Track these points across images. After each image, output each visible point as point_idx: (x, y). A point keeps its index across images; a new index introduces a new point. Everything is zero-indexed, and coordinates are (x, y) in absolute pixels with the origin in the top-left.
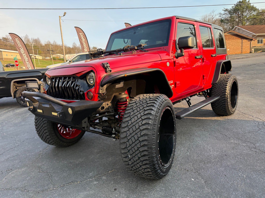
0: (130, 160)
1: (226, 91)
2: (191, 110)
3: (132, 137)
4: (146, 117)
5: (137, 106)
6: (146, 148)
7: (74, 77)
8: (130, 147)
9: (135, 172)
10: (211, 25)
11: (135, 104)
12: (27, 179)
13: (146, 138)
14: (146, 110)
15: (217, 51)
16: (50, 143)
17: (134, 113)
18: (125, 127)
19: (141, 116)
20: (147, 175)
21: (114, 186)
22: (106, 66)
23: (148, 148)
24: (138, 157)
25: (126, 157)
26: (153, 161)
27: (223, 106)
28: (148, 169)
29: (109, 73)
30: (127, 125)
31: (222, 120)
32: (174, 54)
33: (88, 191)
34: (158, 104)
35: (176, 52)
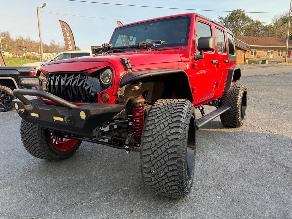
0: (154, 176)
1: (238, 101)
2: (207, 120)
3: (158, 148)
4: (174, 125)
5: (162, 112)
6: (175, 162)
7: (83, 74)
8: (154, 160)
9: (157, 191)
10: (224, 28)
11: (158, 109)
12: (15, 201)
13: (176, 149)
14: (174, 117)
15: (229, 57)
16: (39, 155)
17: (159, 121)
18: (148, 137)
19: (168, 123)
20: (172, 193)
21: (129, 208)
22: (126, 62)
23: (178, 162)
24: (165, 172)
25: (148, 173)
26: (182, 177)
27: (233, 117)
28: (175, 187)
29: (129, 71)
30: (151, 134)
31: (232, 133)
32: (193, 56)
33: (98, 214)
34: (186, 110)
35: (195, 54)
